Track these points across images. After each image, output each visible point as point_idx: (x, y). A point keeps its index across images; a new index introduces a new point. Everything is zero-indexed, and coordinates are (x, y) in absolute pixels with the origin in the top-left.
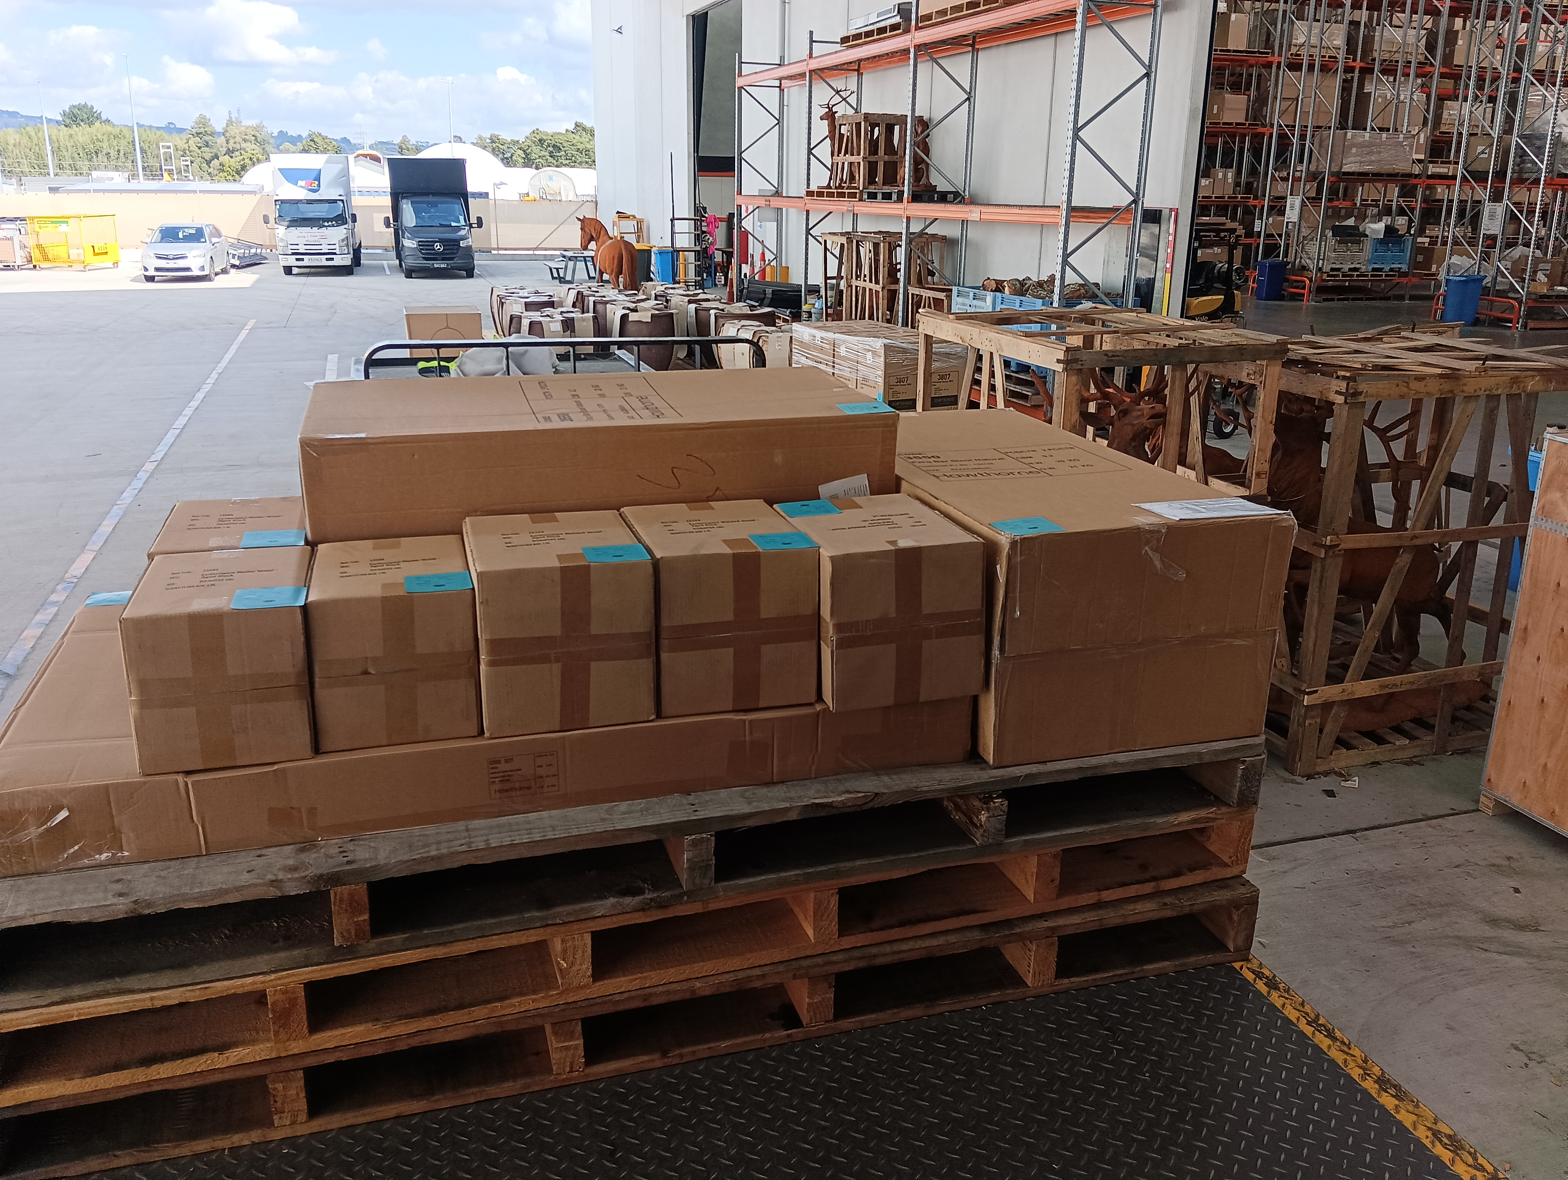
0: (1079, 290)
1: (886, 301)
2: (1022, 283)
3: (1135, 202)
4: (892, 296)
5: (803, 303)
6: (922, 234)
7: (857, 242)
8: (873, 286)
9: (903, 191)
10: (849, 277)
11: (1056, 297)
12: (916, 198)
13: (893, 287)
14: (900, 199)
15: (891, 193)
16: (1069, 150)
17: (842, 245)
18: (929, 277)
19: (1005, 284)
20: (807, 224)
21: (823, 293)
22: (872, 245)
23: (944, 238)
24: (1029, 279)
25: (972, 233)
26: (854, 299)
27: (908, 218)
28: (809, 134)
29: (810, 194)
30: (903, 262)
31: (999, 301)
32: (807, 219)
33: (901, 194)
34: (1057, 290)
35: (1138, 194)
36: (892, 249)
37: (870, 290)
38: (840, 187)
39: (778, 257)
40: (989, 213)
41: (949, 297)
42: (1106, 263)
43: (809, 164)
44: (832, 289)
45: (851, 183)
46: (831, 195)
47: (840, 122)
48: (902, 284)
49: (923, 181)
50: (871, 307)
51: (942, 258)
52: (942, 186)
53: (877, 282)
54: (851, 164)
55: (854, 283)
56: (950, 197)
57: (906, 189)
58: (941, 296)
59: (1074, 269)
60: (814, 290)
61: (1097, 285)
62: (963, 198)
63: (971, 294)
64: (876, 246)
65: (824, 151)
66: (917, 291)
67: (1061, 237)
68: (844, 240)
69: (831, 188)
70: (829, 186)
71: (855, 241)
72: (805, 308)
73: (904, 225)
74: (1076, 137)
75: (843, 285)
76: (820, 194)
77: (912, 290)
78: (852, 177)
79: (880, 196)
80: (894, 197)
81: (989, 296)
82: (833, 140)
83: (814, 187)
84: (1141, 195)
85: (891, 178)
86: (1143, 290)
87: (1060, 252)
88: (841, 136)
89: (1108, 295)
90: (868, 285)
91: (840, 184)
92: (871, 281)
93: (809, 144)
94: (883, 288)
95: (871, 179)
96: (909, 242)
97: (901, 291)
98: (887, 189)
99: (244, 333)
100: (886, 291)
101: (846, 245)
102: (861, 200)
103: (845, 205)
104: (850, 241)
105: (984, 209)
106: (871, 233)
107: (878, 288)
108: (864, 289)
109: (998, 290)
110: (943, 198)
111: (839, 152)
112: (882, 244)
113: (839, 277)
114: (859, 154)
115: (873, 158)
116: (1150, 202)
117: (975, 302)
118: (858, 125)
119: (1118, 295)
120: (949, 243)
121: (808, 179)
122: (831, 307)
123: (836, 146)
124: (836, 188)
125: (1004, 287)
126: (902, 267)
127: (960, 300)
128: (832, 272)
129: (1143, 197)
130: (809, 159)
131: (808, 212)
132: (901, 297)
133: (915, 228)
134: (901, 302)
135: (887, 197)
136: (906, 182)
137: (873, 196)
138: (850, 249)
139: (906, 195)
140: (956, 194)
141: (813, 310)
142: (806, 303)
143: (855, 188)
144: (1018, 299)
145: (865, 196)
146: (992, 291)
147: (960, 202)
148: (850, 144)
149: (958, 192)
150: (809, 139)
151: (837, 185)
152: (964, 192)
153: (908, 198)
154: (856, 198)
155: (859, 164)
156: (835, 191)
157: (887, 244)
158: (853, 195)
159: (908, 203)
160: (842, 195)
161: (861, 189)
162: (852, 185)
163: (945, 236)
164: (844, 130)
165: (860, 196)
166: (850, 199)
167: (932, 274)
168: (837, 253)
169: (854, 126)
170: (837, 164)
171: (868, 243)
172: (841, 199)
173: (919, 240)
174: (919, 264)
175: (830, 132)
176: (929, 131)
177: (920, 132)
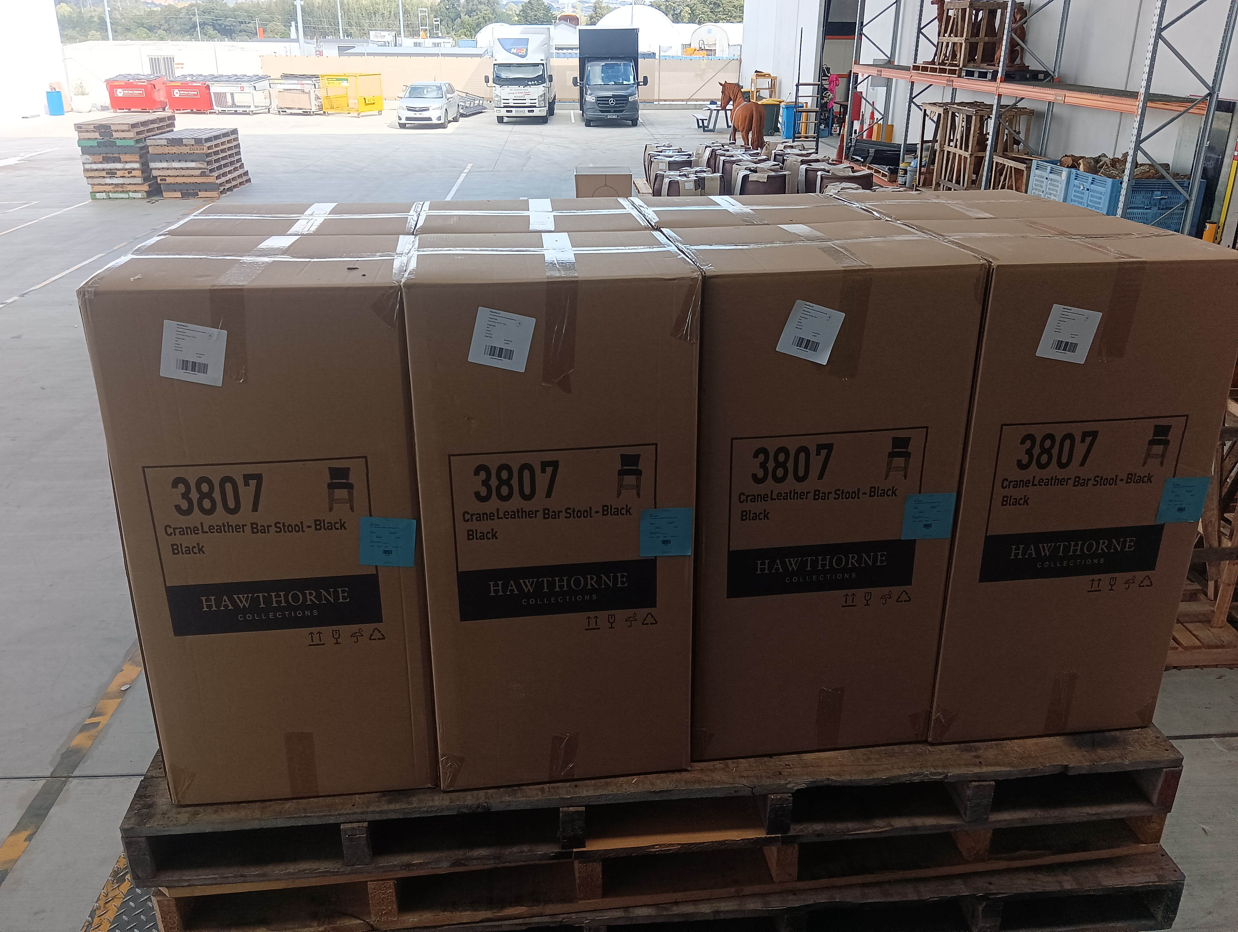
0: (1149, 171)
1: (972, 167)
2: (1097, 160)
3: (1210, 95)
4: (978, 163)
5: (901, 162)
6: (1011, 108)
7: (953, 114)
8: (962, 152)
9: (998, 71)
10: (943, 143)
11: (1126, 179)
12: (1009, 78)
13: (980, 154)
14: (994, 79)
15: (986, 73)
16: (1151, 48)
17: (939, 115)
18: (1015, 146)
19: (1081, 161)
20: (911, 93)
21: (919, 153)
22: (965, 116)
23: (1032, 112)
24: (1105, 156)
26: (945, 162)
27: (1000, 96)
28: (921, 15)
29: (916, 68)
30: (991, 134)
31: (1073, 176)
32: (912, 89)
33: (995, 73)
34: (1127, 172)
35: (1213, 88)
36: (982, 121)
37: (959, 155)
38: (943, 63)
39: (885, 117)
40: (1073, 97)
41: (1029, 168)
42: (1178, 145)
43: (918, 42)
44: (927, 150)
45: (952, 60)
46: (934, 70)
47: (948, 7)
48: (988, 153)
49: (1018, 61)
50: (959, 171)
51: (1028, 130)
52: (1033, 65)
53: (966, 149)
54: (954, 44)
55: (947, 148)
56: (1041, 76)
57: (1000, 70)
58: (1022, 166)
59: (1145, 154)
60: (911, 149)
61: (1166, 166)
62: (1052, 77)
63: (1049, 169)
64: (969, 119)
65: (932, 31)
66: (1001, 160)
67: (1136, 125)
68: (941, 111)
69: (934, 64)
70: (933, 62)
71: (950, 113)
72: (902, 165)
73: (996, 99)
74: (1159, 36)
75: (937, 146)
76: (925, 69)
77: (996, 159)
78: (954, 56)
79: (976, 75)
80: (989, 76)
81: (1065, 172)
82: (940, 21)
83: (920, 62)
84: (1217, 89)
85: (990, 57)
86: (1210, 173)
87: (1134, 139)
88: (948, 17)
89: (1176, 175)
90: (958, 151)
91: (943, 61)
92: (961, 148)
93: (920, 23)
94: (971, 155)
95: (971, 57)
96: (999, 116)
97: (987, 158)
98: (983, 68)
99: (464, 175)
100: (973, 158)
101: (942, 115)
102: (960, 76)
103: (946, 80)
104: (946, 111)
105: (1068, 93)
106: (966, 104)
107: (967, 154)
108: (955, 154)
109: (1073, 166)
110: (1034, 77)
111: (945, 32)
112: (974, 117)
113: (935, 140)
114: (962, 36)
115: (974, 40)
116: (1225, 94)
117: (1052, 176)
118: (964, 10)
119: (1186, 176)
120: (1036, 116)
121: (916, 55)
122: (924, 166)
123: (943, 27)
124: (939, 64)
125: (1079, 165)
126: (990, 137)
127: (1038, 172)
128: (929, 136)
129: (1219, 91)
130: (918, 37)
131: (913, 83)
132: (986, 163)
133: (1006, 103)
134: (986, 168)
135: (983, 75)
137: (970, 74)
138: (946, 119)
139: (999, 75)
140: (1046, 74)
141: (908, 168)
142: (903, 161)
143: (956, 65)
144: (1090, 176)
145: (964, 74)
146: (1068, 167)
148: (955, 27)
149: (1047, 72)
150: (920, 19)
151: (940, 62)
152: (1054, 73)
153: (1001, 77)
154: (955, 74)
155: (961, 44)
156: (938, 67)
157: (979, 117)
158: (953, 72)
159: (1001, 82)
160: (943, 71)
161: (961, 66)
162: (954, 62)
163: (1033, 110)
164: (951, 13)
165: (959, 73)
166: (950, 75)
167: (1018, 143)
168: (935, 119)
169: (960, 11)
170: (943, 43)
171: (962, 115)
172: (943, 75)
173: (1008, 114)
174: (1007, 134)
175: (938, 15)
176: (1027, 18)
177: (1018, 17)
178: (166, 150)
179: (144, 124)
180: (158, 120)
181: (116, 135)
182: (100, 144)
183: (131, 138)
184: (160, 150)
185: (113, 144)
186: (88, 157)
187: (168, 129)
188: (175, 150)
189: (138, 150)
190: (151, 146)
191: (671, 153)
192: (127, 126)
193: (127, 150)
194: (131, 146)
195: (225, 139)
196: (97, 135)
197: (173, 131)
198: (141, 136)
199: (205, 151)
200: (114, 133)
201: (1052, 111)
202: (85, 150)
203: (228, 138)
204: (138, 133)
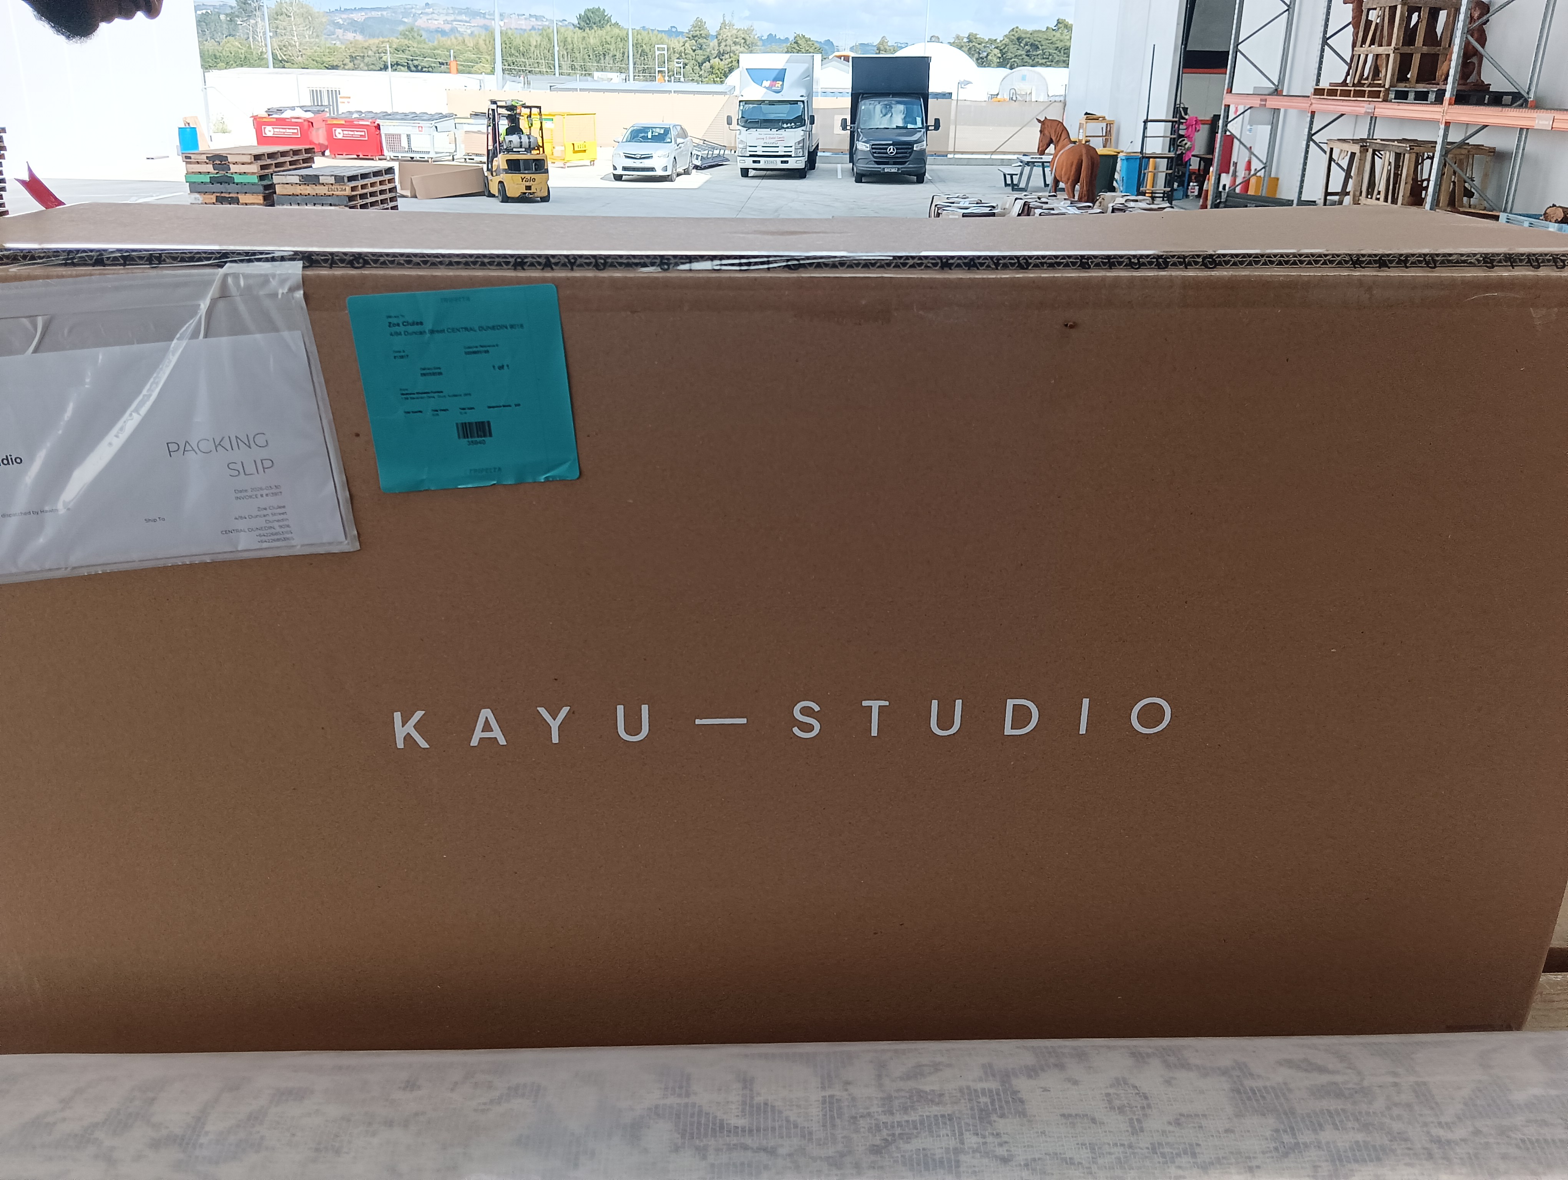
6: (1463, 144)
7: (1374, 151)
9: (1445, 90)
10: (1358, 193)
12: (1461, 99)
14: (1439, 99)
15: (1428, 92)
17: (1353, 155)
18: (1465, 199)
20: (1310, 128)
22: (1393, 156)
23: (1492, 151)
25: (1532, 146)
27: (1447, 124)
28: (1327, 20)
29: (1319, 92)
30: (1432, 179)
32: (1311, 123)
33: (1441, 94)
36: (1418, 163)
38: (1360, 84)
39: (1267, 166)
43: (1322, 57)
45: (1373, 79)
46: (1346, 93)
47: (1370, 6)
49: (1472, 79)
51: (1486, 175)
52: (1497, 84)
54: (1377, 56)
55: (1363, 201)
56: (1507, 99)
57: (1449, 87)
62: (1526, 98)
63: (1527, 223)
64: (1398, 156)
65: (1344, 42)
68: (1356, 149)
69: (1347, 85)
70: (1344, 83)
71: (1370, 151)
73: (1441, 132)
75: (1348, 200)
76: (1332, 93)
78: (1376, 71)
79: (1411, 96)
80: (1432, 97)
82: (1356, 26)
83: (1324, 84)
85: (1430, 73)
88: (1368, 23)
91: (1359, 81)
92: (1386, 200)
93: (1325, 32)
95: (1401, 75)
96: (1445, 153)
98: (1421, 88)
101: (1358, 154)
102: (1385, 100)
103: (1364, 106)
104: (1364, 149)
105: (1558, 115)
106: (1393, 141)
109: (1564, 221)
110: (1497, 100)
111: (1364, 42)
112: (1407, 156)
113: (1344, 193)
114: (1389, 44)
115: (1407, 50)
118: (1393, 9)
120: (1498, 157)
121: (1319, 75)
123: (1361, 34)
124: (1354, 85)
126: (1430, 184)
128: (1336, 186)
130: (1323, 50)
131: (1313, 113)
133: (1455, 137)
135: (1422, 97)
136: (1450, 79)
137: (1402, 96)
138: (1362, 160)
139: (1448, 95)
140: (1517, 96)
143: (1379, 85)
145: (1392, 96)
146: (1557, 221)
147: (1521, 106)
148: (1378, 33)
149: (1519, 93)
150: (1326, 26)
151: (1356, 82)
152: (1528, 93)
153: (1450, 99)
154: (1379, 98)
155: (1388, 56)
156: (1353, 89)
157: (1414, 156)
158: (1376, 95)
159: (1449, 104)
160: (1361, 94)
161: (1387, 86)
162: (1376, 82)
163: (1494, 148)
164: (1373, 16)
165: (1384, 96)
166: (1370, 99)
167: (1469, 194)
168: (1345, 164)
169: (1387, 10)
170: (1359, 56)
171: (1388, 153)
172: (1359, 99)
173: (1458, 151)
174: (1454, 182)
175: (1353, 18)
176: (1489, 15)
177: (1476, 15)
178: (298, 190)
179: (271, 156)
180: (291, 152)
181: (234, 168)
182: (213, 181)
183: (253, 173)
184: (290, 190)
185: (229, 181)
186: (197, 195)
187: (305, 165)
188: (309, 190)
189: (262, 188)
190: (279, 184)
191: (967, 205)
192: (249, 156)
193: (246, 188)
194: (253, 184)
195: (378, 179)
196: (210, 168)
197: (311, 167)
198: (266, 171)
199: (348, 192)
200: (231, 166)
201: (1524, 149)
202: (195, 187)
203: (381, 178)
204: (263, 167)
